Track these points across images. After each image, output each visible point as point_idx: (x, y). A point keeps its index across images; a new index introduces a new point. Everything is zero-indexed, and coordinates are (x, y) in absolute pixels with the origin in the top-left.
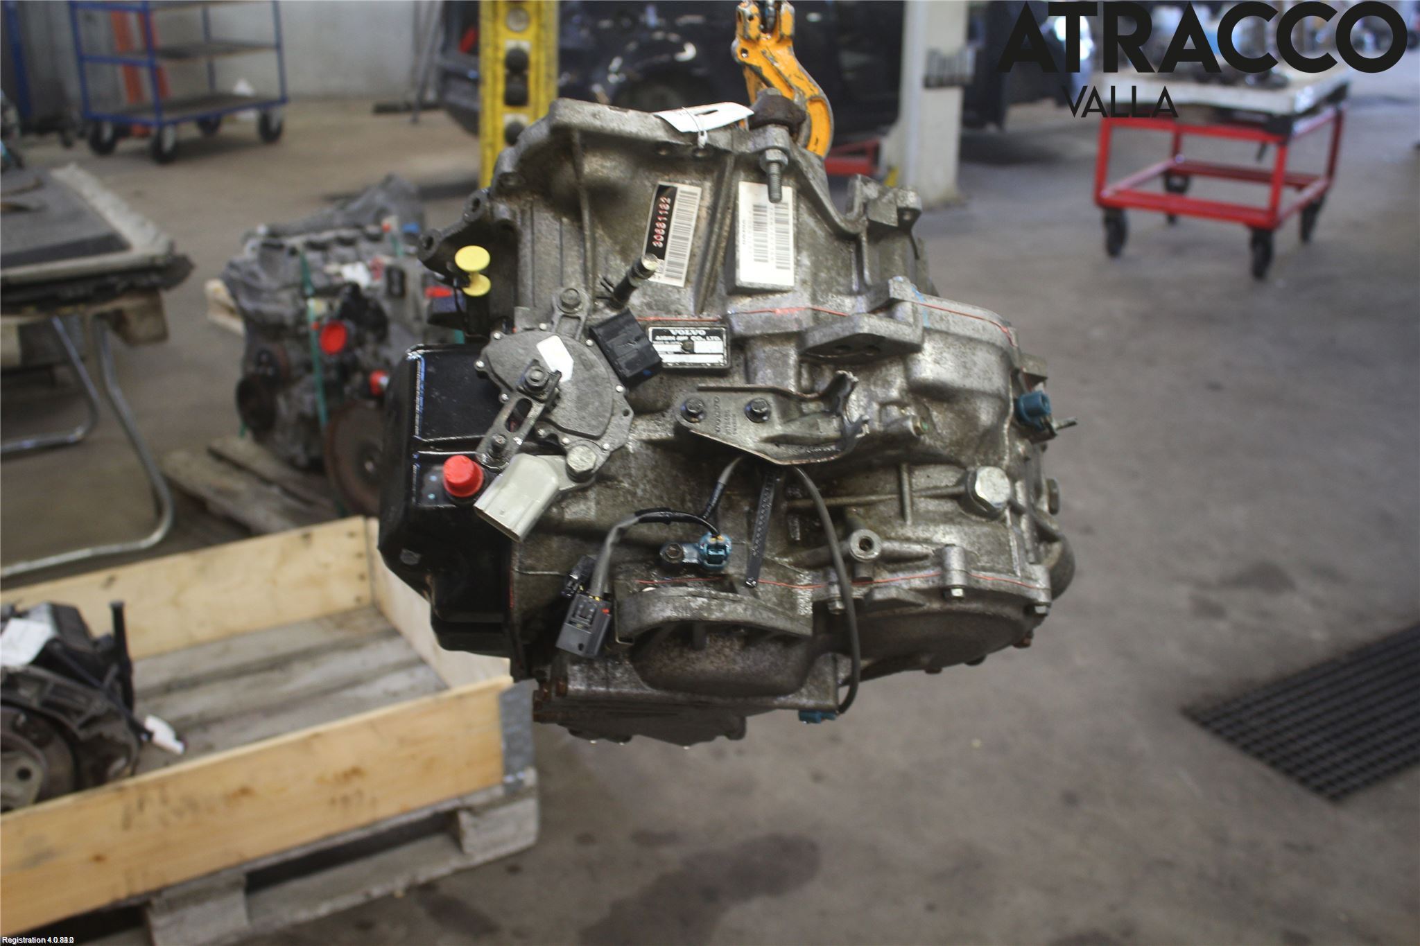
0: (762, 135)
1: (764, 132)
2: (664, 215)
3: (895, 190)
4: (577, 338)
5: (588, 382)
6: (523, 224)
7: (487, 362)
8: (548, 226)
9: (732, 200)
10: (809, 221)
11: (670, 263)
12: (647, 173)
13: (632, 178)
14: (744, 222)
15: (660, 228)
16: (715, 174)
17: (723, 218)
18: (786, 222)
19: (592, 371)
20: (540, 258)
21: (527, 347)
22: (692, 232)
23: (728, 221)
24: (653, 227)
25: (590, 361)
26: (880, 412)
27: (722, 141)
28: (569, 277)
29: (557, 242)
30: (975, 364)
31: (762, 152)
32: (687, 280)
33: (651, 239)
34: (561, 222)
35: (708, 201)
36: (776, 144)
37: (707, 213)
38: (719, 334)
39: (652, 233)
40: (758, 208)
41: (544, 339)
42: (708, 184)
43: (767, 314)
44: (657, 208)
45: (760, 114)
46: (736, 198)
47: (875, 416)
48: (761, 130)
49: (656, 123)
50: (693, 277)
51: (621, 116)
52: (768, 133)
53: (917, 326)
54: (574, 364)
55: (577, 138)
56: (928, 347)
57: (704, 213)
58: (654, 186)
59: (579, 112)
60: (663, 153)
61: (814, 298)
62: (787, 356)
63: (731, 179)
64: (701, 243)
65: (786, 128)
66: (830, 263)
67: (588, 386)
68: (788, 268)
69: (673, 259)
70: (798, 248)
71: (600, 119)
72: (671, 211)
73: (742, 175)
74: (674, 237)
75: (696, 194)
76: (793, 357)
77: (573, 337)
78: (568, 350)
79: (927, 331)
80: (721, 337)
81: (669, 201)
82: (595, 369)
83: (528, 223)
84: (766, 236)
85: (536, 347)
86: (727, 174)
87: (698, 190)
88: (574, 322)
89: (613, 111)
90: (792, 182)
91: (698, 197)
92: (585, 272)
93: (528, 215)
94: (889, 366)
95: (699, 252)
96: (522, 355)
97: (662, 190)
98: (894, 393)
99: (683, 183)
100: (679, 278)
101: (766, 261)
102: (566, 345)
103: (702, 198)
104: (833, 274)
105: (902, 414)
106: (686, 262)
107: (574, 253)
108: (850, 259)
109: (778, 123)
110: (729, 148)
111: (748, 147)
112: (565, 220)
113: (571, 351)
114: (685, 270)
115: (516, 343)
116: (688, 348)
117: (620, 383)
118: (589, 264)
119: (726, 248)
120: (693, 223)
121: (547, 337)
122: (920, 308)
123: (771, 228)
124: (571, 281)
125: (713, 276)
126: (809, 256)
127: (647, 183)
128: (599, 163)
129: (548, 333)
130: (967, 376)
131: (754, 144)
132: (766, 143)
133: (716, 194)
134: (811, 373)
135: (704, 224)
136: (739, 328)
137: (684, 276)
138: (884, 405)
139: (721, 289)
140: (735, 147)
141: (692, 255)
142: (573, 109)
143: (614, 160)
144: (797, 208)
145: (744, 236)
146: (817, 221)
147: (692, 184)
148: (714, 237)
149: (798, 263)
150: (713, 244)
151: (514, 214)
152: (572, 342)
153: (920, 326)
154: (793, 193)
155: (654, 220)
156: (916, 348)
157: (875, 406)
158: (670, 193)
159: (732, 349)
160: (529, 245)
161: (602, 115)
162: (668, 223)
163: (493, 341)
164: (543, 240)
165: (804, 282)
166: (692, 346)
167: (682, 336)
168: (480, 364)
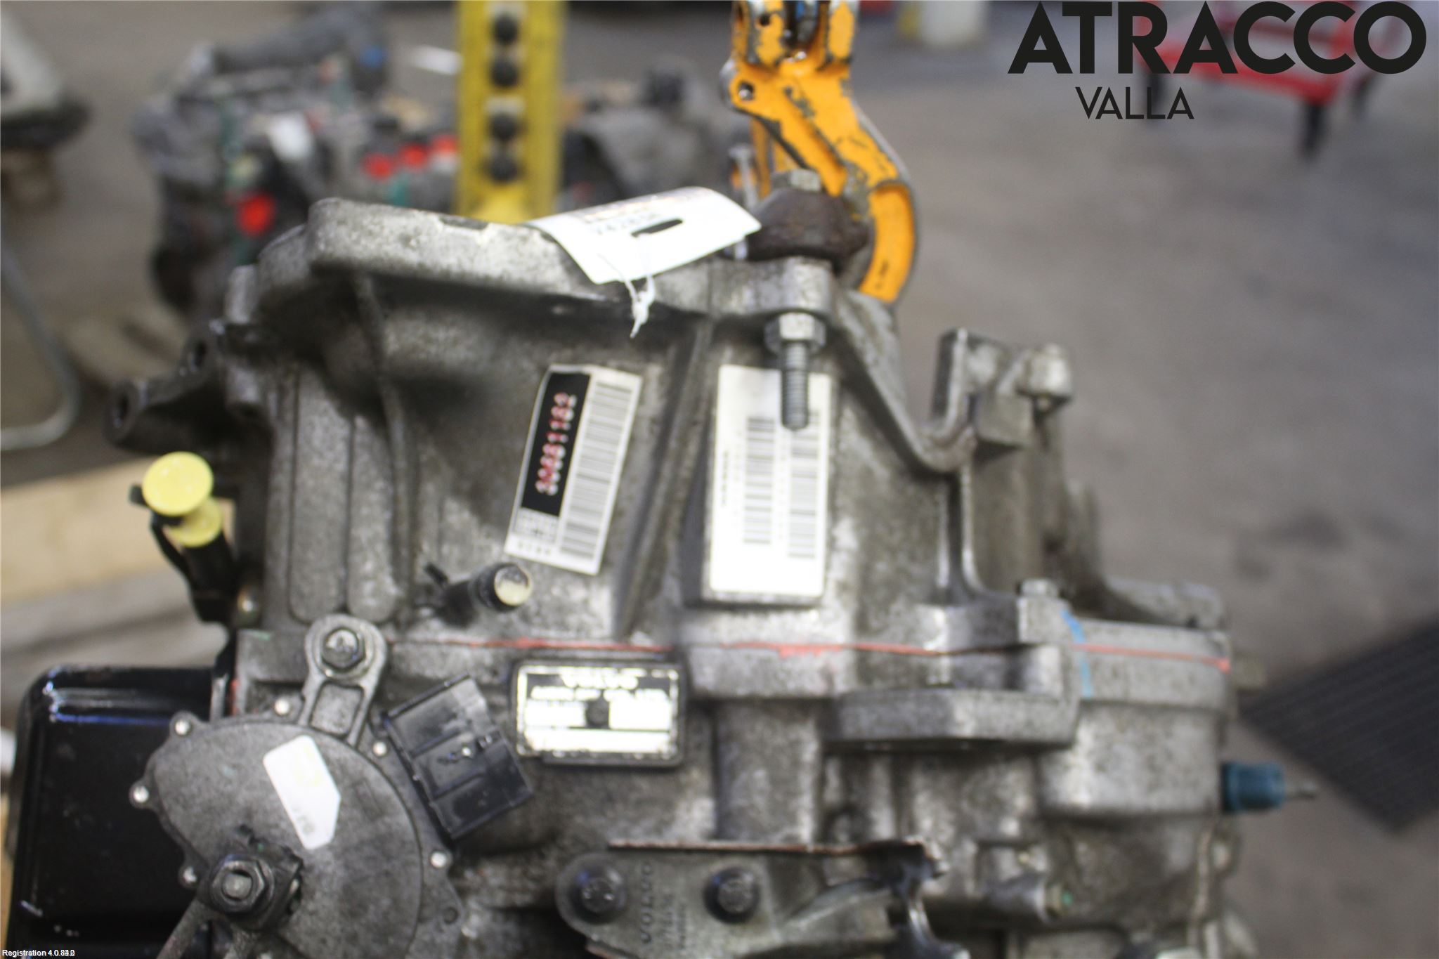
0: (775, 278)
1: (780, 272)
2: (560, 431)
3: (1027, 355)
4: (352, 739)
5: (368, 850)
6: (280, 416)
7: (153, 791)
8: (326, 429)
9: (703, 406)
10: (861, 447)
11: (571, 526)
12: (527, 345)
13: (495, 358)
14: (726, 455)
15: (551, 456)
16: (672, 352)
17: (684, 442)
18: (813, 454)
19: (379, 823)
20: (307, 503)
21: (243, 762)
22: (617, 468)
23: (693, 448)
24: (537, 453)
25: (376, 801)
26: (978, 858)
27: (688, 295)
28: (361, 549)
29: (341, 466)
30: (1170, 756)
31: (773, 316)
32: (605, 562)
33: (533, 477)
34: (353, 428)
35: (655, 405)
36: (802, 304)
37: (651, 431)
38: (664, 685)
39: (535, 465)
40: (756, 424)
41: (280, 744)
42: (655, 370)
43: (762, 653)
44: (546, 417)
45: (774, 232)
46: (711, 401)
47: (967, 868)
48: (772, 266)
49: (545, 255)
50: (619, 557)
51: (466, 238)
52: (786, 276)
53: (1068, 701)
54: (342, 805)
55: (367, 288)
56: (1086, 736)
57: (644, 432)
58: (543, 369)
59: (370, 233)
60: (558, 310)
61: (861, 624)
62: (795, 744)
63: (703, 359)
64: (637, 491)
65: (827, 264)
66: (897, 538)
67: (369, 859)
68: (812, 556)
69: (578, 519)
70: (834, 511)
71: (419, 248)
72: (575, 423)
73: (728, 353)
74: (580, 476)
75: (627, 391)
76: (810, 749)
77: (342, 738)
78: (332, 773)
79: (1088, 707)
80: (667, 692)
81: (572, 401)
82: (387, 819)
83: (289, 417)
84: (769, 485)
85: (261, 761)
86: (697, 349)
87: (632, 383)
88: (352, 696)
89: (451, 230)
90: (829, 365)
91: (634, 397)
92: (394, 541)
93: (289, 401)
94: (1002, 767)
95: (631, 510)
96: (230, 782)
97: (560, 383)
98: (1011, 828)
99: (603, 364)
100: (589, 556)
101: (766, 542)
102: (327, 761)
103: (642, 400)
104: (902, 559)
105: (1021, 865)
106: (603, 524)
107: (374, 497)
108: (937, 519)
109: (811, 254)
110: (701, 307)
111: (741, 302)
112: (360, 422)
113: (338, 772)
114: (600, 542)
115: (220, 751)
116: (596, 716)
117: (439, 846)
118: (404, 528)
119: (688, 502)
120: (621, 451)
121: (287, 739)
122: (1078, 658)
123: (783, 470)
124: (365, 560)
125: (658, 559)
126: (857, 528)
127: (527, 364)
128: (421, 332)
129: (289, 729)
130: (1153, 787)
131: (757, 295)
132: (782, 299)
133: (672, 394)
134: (845, 776)
135: (644, 454)
136: (707, 678)
137: (598, 552)
138: (988, 846)
139: (672, 590)
140: (715, 301)
141: (617, 513)
142: (357, 227)
143: (453, 324)
144: (836, 422)
145: (724, 488)
146: (877, 446)
147: (621, 369)
148: (662, 488)
149: (832, 544)
150: (659, 502)
151: (264, 393)
152: (341, 752)
153: (1075, 699)
154: (833, 390)
155: (541, 440)
156: (1064, 745)
157: (970, 848)
158: (577, 385)
159: (688, 722)
160: (287, 466)
161: (423, 238)
162: (569, 447)
163: (171, 742)
164: (316, 461)
165: (843, 587)
166: (606, 713)
167: (586, 689)
168: (140, 795)
